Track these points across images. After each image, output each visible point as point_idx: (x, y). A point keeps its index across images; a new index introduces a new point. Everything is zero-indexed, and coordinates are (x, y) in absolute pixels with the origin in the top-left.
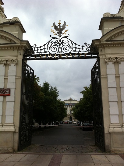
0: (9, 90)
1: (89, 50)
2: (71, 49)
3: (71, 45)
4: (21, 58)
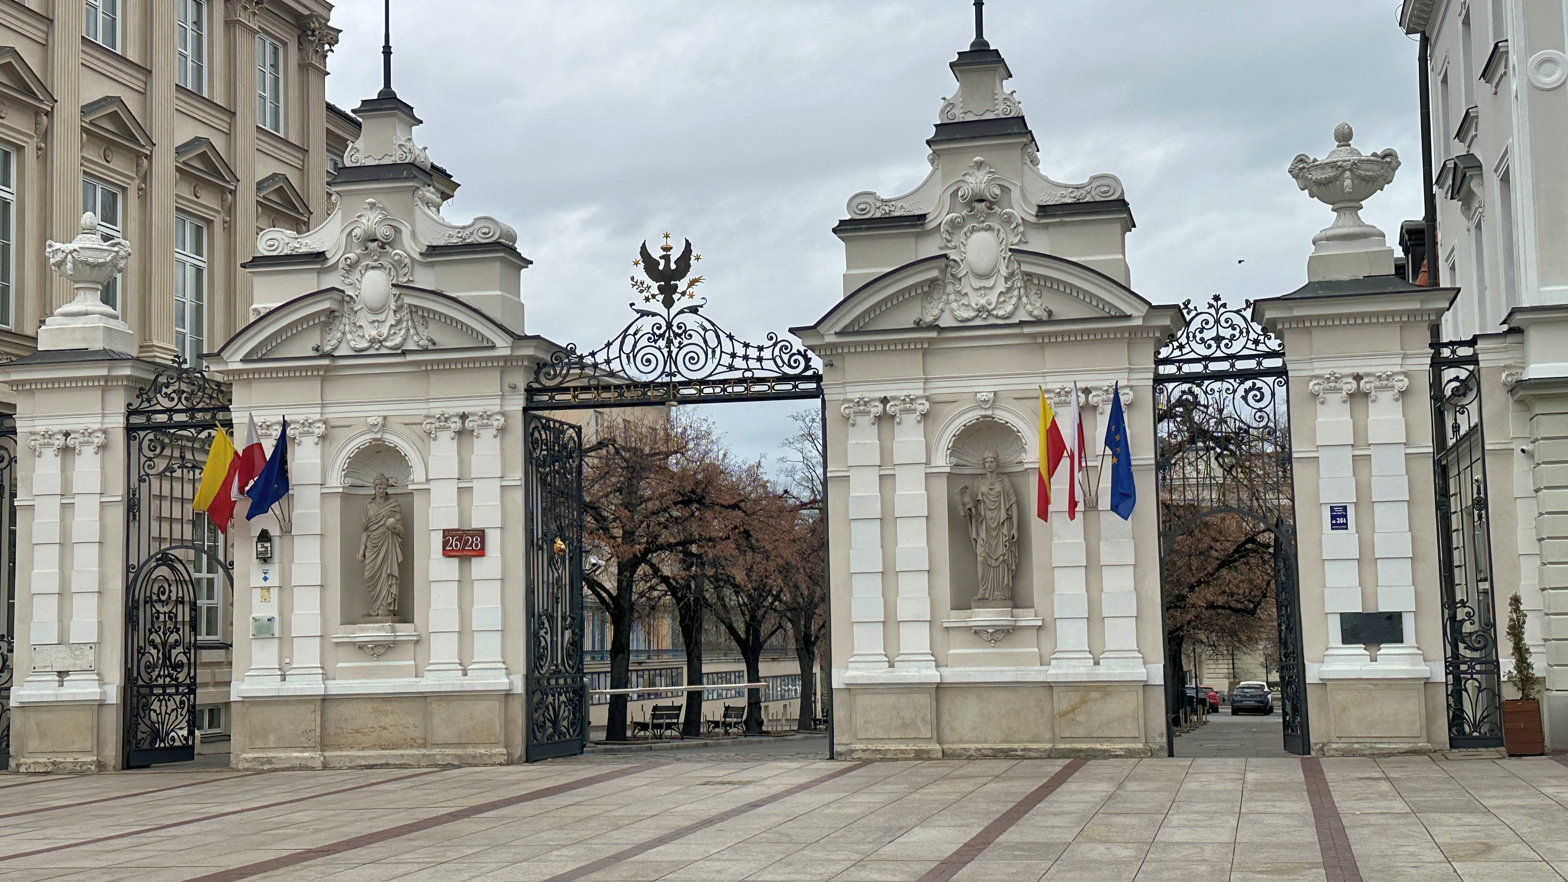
0: (481, 534)
1: (784, 362)
2: (716, 361)
3: (713, 342)
4: (517, 404)
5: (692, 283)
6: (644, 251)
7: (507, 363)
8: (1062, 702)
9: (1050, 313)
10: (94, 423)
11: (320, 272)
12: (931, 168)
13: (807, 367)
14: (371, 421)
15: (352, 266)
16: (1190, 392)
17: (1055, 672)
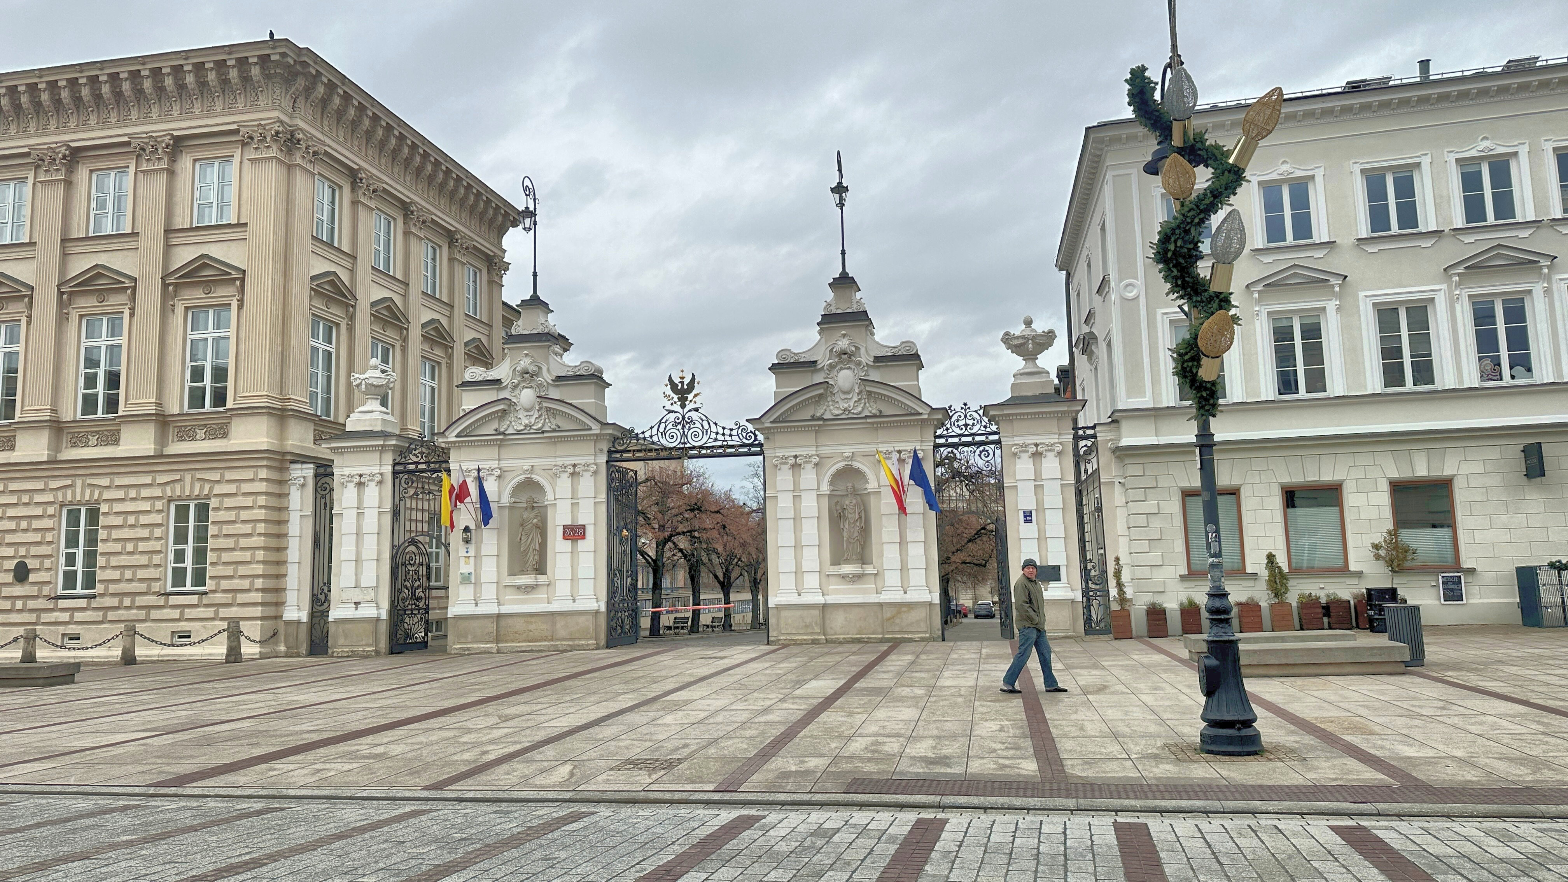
0: (583, 527)
1: (743, 437)
2: (708, 437)
3: (706, 426)
4: (603, 459)
5: (695, 396)
6: (670, 377)
7: (598, 438)
8: (888, 613)
9: (881, 412)
10: (376, 470)
11: (498, 390)
12: (819, 337)
13: (756, 440)
14: (525, 468)
15: (516, 387)
16: (952, 452)
17: (884, 598)
